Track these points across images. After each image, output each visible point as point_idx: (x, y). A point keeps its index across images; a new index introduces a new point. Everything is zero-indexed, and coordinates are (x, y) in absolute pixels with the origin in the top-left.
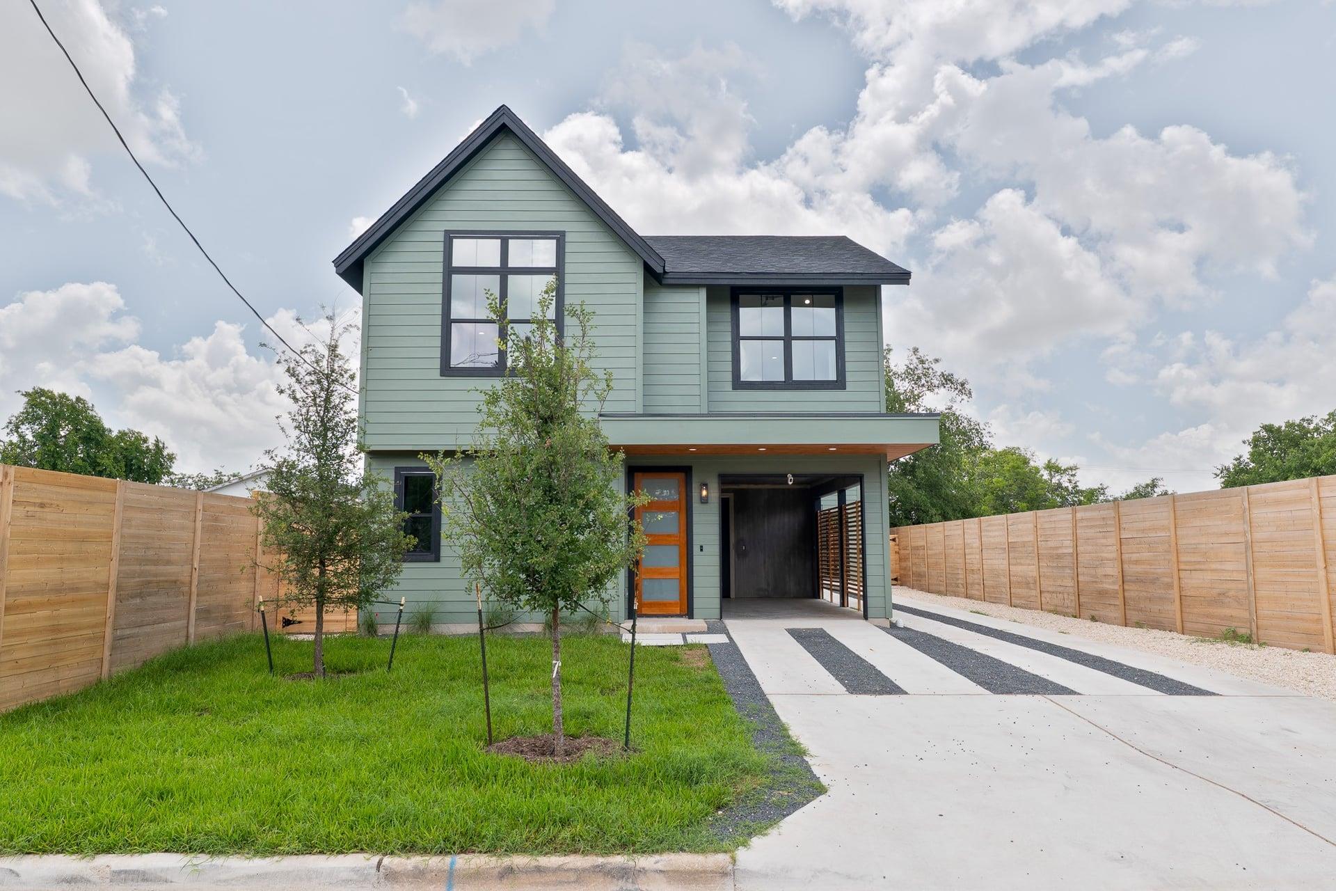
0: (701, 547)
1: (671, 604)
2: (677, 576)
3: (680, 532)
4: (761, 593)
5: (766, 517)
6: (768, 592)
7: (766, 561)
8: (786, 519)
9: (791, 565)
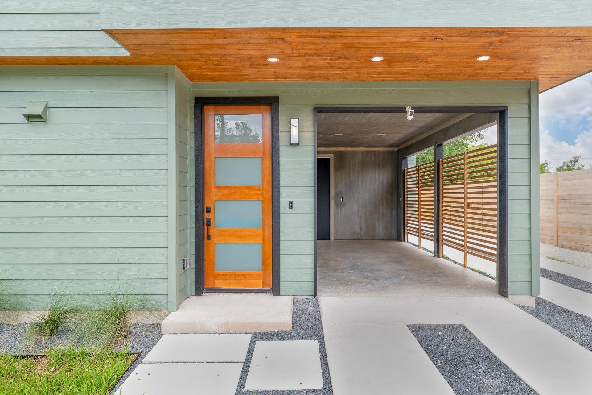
0: (291, 203)
1: (251, 276)
2: (260, 240)
3: (263, 185)
4: (355, 236)
5: (360, 174)
6: (361, 235)
7: (360, 210)
8: (377, 176)
9: (379, 214)
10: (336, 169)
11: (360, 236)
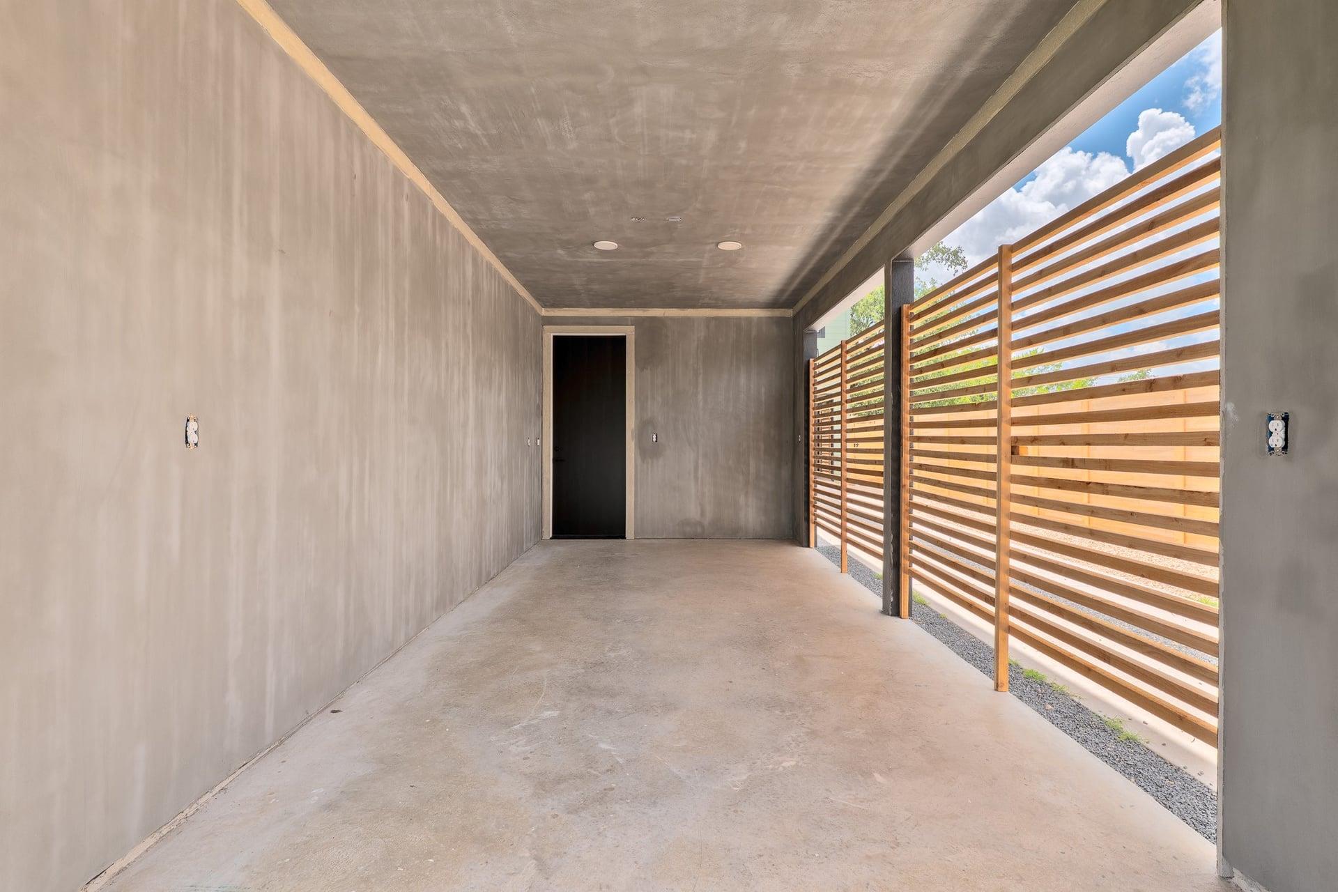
4: (688, 529)
5: (701, 376)
6: (703, 527)
7: (700, 465)
8: (743, 380)
9: (749, 474)
10: (642, 364)
11: (699, 530)
